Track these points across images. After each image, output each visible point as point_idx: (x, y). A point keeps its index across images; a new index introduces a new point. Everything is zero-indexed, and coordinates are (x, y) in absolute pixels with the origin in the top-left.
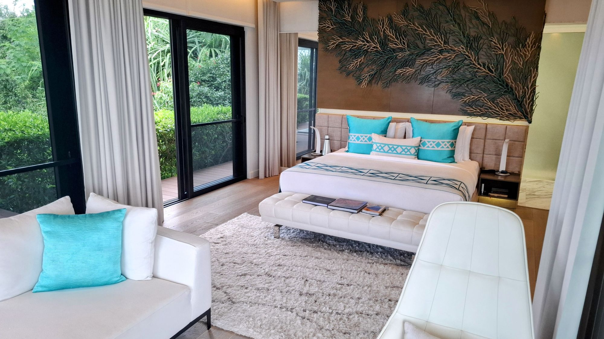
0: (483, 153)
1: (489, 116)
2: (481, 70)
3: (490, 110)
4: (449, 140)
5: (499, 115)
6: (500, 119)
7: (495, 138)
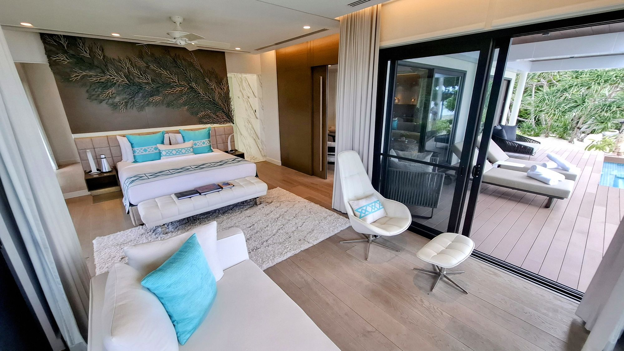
0: (217, 144)
1: (214, 123)
2: (205, 97)
3: (214, 120)
4: (208, 140)
5: (219, 121)
6: (220, 124)
7: (221, 134)
